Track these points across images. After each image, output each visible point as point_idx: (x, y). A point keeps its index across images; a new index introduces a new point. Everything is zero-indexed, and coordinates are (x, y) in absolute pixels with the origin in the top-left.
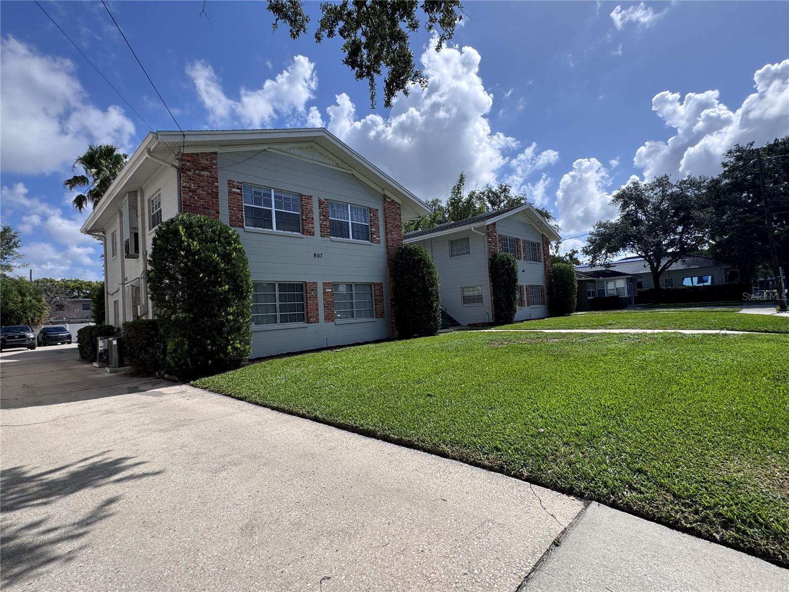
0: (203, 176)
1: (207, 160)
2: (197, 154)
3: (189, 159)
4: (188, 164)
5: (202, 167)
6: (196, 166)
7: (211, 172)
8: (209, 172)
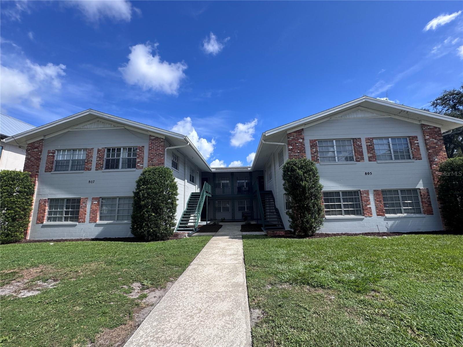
0: (35, 151)
1: (38, 144)
2: (34, 142)
3: (31, 145)
4: (29, 148)
5: (35, 147)
6: (32, 148)
7: (38, 149)
8: (37, 149)
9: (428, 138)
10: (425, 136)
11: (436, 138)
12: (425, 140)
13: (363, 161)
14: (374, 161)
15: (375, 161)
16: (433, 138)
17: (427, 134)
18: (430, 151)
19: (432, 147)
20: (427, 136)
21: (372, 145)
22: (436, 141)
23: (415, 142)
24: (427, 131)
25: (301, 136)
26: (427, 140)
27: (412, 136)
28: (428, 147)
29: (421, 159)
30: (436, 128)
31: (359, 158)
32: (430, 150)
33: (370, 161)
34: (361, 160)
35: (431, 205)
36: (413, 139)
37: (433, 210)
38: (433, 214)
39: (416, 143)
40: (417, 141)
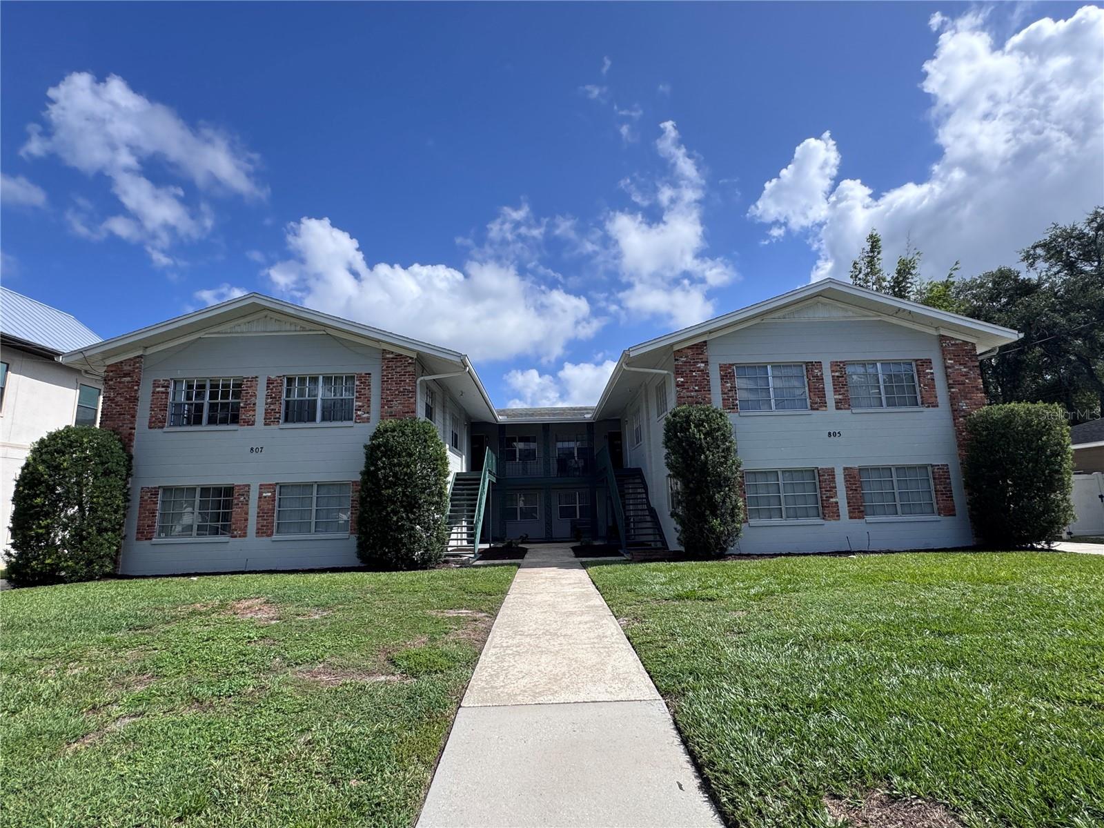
0: (124, 382)
1: (130, 365)
2: (121, 362)
3: (113, 369)
4: (111, 374)
5: (124, 374)
6: (119, 374)
8: (130, 377)
9: (951, 363)
10: (945, 359)
11: (965, 364)
12: (946, 367)
13: (824, 408)
14: (845, 409)
15: (849, 409)
16: (960, 364)
17: (949, 356)
18: (953, 390)
19: (956, 381)
20: (950, 359)
21: (843, 377)
22: (965, 370)
23: (927, 371)
24: (949, 350)
25: (701, 356)
26: (949, 367)
27: (921, 360)
28: (951, 382)
29: (938, 406)
30: (967, 343)
31: (816, 403)
32: (953, 388)
33: (838, 408)
34: (821, 407)
35: (952, 497)
36: (923, 365)
37: (956, 508)
38: (955, 515)
39: (928, 374)
40: (931, 369)
